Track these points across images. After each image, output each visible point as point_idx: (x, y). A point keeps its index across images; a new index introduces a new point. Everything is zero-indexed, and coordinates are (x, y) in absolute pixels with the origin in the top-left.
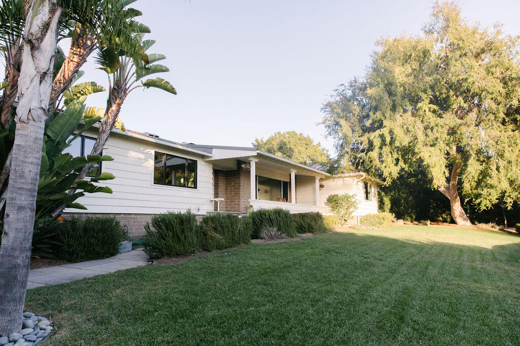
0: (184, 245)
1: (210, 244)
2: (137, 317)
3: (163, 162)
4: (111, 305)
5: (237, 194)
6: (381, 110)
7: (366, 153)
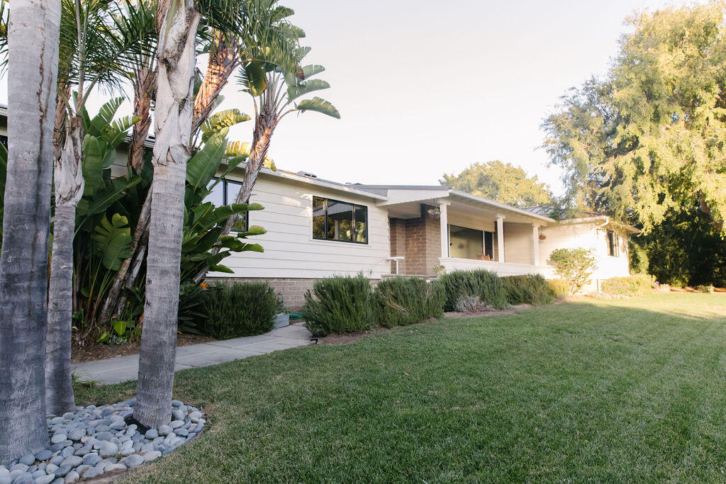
0: (355, 320)
1: (388, 318)
2: (307, 412)
3: (324, 209)
4: (272, 395)
5: (421, 250)
6: (635, 122)
7: (612, 188)
